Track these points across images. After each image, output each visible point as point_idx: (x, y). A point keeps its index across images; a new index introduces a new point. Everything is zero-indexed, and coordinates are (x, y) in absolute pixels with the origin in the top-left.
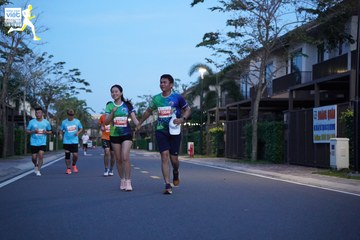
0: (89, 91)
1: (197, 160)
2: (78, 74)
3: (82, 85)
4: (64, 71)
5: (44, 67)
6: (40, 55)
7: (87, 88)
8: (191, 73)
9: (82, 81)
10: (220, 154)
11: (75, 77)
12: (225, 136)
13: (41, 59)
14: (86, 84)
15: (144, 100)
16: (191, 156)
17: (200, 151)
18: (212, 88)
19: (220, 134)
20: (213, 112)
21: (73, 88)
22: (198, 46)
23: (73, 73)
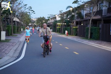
2: (31, 8)
3: (33, 12)
7: (34, 13)
8: (67, 9)
10: (76, 35)
11: (30, 9)
12: (78, 29)
14: (34, 11)
15: (50, 16)
18: (73, 14)
19: (76, 29)
20: (74, 21)
21: (29, 12)
23: (30, 8)
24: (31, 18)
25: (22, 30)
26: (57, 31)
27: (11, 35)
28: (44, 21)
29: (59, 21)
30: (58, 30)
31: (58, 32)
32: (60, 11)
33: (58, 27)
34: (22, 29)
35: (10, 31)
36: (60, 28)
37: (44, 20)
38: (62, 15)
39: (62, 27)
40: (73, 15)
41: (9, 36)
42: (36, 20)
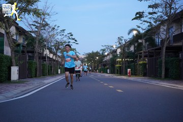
0: (77, 44)
1: (133, 78)
2: (72, 35)
3: (74, 41)
4: (65, 34)
5: (55, 32)
6: (53, 26)
8: (129, 34)
9: (73, 39)
11: (70, 37)
12: (147, 66)
13: (54, 29)
14: (76, 41)
15: (105, 48)
16: (129, 76)
17: (134, 73)
18: (140, 41)
19: (144, 65)
20: (141, 53)
21: (69, 42)
22: (133, 20)
23: (69, 35)
24: (77, 54)
25: (59, 72)
27: (36, 76)
28: (97, 58)
30: (117, 70)
31: (117, 73)
32: (119, 38)
33: (117, 66)
34: (59, 70)
36: (120, 67)
39: (123, 64)
40: (141, 43)
41: (32, 77)
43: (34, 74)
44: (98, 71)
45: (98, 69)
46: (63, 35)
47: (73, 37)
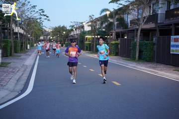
0: (49, 20)
3: (45, 17)
5: (26, 8)
6: (24, 2)
10: (117, 54)
11: (42, 14)
14: (47, 17)
15: (74, 24)
19: (117, 45)
22: (110, 3)
23: (41, 11)
24: (44, 28)
25: (28, 48)
26: (85, 47)
27: (11, 55)
28: (64, 33)
29: (89, 33)
30: (87, 47)
31: (87, 50)
32: (90, 16)
33: (87, 42)
34: (28, 46)
35: (9, 48)
36: (90, 44)
37: (64, 31)
38: (93, 22)
39: (93, 41)
40: (112, 22)
41: (7, 56)
42: (51, 30)
43: (9, 53)
44: (64, 45)
45: (65, 44)
46: (34, 11)
47: (44, 13)
